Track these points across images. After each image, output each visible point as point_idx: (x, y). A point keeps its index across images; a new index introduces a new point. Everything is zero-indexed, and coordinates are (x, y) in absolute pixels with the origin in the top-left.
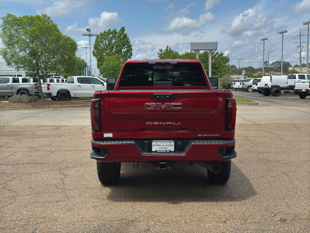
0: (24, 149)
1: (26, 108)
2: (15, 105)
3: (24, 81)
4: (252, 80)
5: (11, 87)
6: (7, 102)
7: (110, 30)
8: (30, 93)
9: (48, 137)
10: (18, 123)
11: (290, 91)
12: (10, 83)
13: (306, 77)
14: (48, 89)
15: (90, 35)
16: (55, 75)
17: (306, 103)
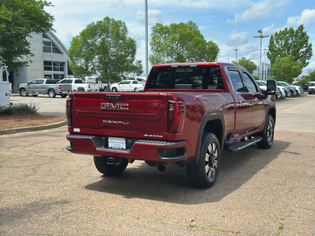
7: (286, 29)
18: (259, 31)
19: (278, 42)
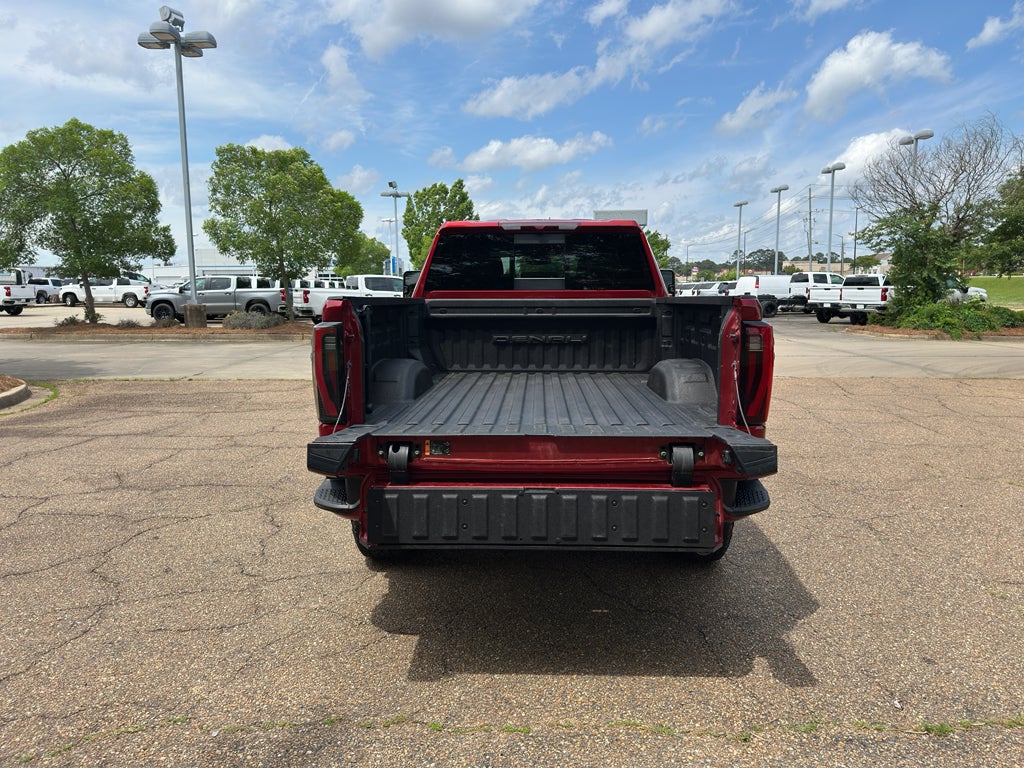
0: (206, 442)
1: (256, 340)
2: (234, 333)
3: (261, 284)
4: (718, 284)
5: (234, 297)
6: (220, 326)
7: (435, 185)
8: (272, 309)
9: (277, 407)
10: (224, 374)
11: (797, 306)
12: (232, 288)
13: (829, 279)
14: (306, 300)
15: (397, 196)
16: (332, 276)
17: (835, 331)
18: (391, 184)
19: (420, 209)
